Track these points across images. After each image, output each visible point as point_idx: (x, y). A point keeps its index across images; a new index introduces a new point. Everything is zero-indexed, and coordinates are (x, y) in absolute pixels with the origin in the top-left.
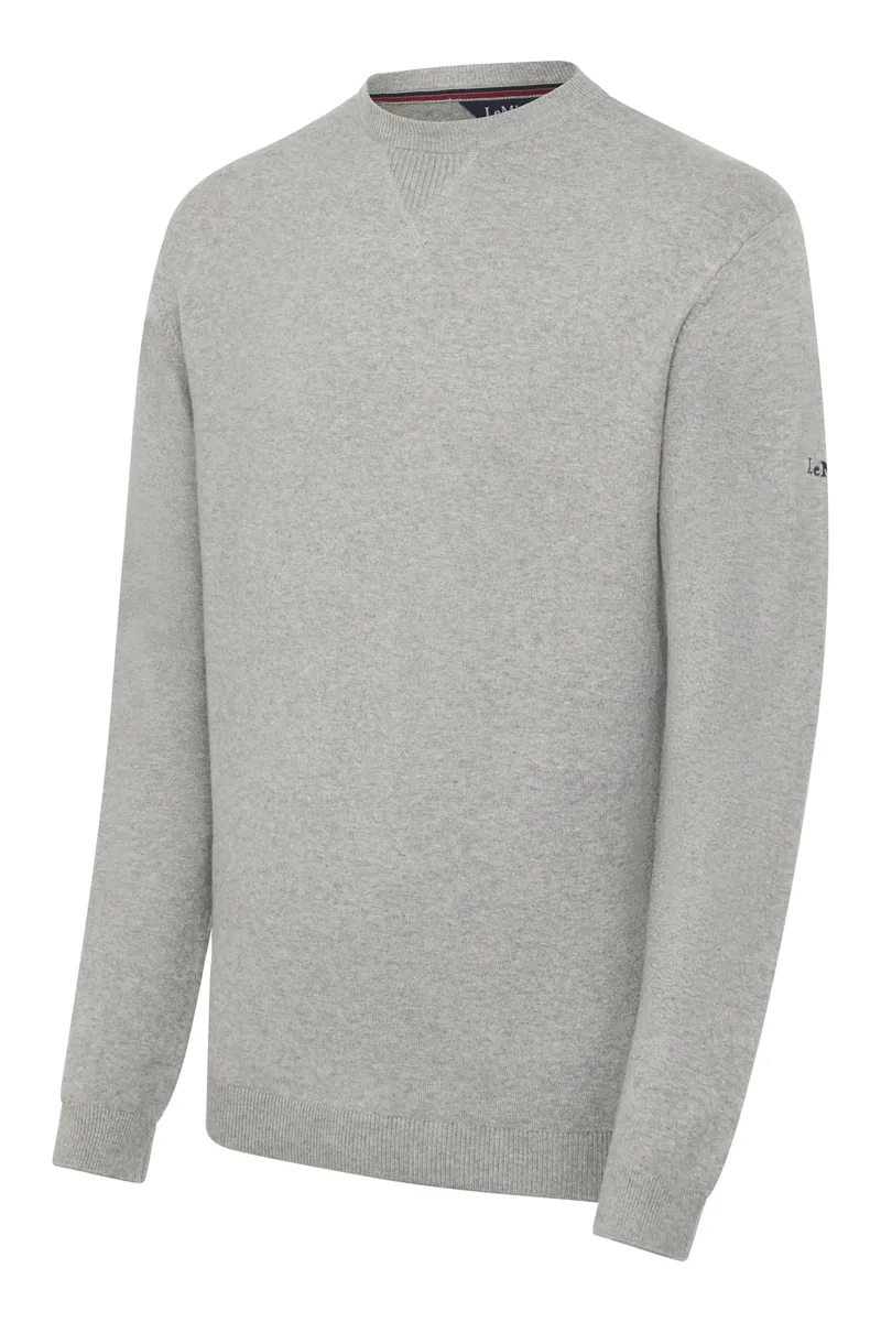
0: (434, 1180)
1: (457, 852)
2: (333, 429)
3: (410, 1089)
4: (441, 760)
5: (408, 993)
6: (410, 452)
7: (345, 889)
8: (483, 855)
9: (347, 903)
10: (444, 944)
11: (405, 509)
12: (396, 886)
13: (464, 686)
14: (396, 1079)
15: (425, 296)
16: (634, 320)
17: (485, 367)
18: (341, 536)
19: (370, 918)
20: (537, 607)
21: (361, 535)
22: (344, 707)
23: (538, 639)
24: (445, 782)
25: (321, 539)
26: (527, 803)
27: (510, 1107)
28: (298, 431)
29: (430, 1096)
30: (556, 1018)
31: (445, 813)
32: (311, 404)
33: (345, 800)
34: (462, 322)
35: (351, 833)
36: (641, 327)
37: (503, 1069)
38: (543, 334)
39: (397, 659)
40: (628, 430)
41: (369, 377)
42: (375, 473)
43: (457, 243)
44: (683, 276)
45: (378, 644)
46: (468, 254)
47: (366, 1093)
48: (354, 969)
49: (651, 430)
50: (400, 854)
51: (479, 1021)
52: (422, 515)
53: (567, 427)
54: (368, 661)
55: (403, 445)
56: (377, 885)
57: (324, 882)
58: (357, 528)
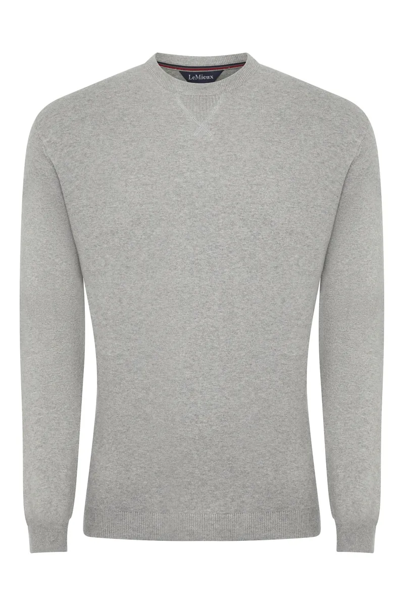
0: (246, 538)
1: (253, 395)
3: (233, 500)
4: (244, 356)
5: (231, 459)
6: (222, 223)
7: (201, 417)
8: (263, 395)
9: (202, 422)
10: (248, 435)
11: (221, 248)
12: (226, 413)
13: (253, 322)
14: (226, 497)
15: (222, 157)
16: (324, 163)
17: (257, 185)
18: (188, 261)
19: (214, 428)
20: (283, 287)
21: (198, 261)
22: (194, 337)
23: (284, 301)
24: (246, 365)
26: (281, 371)
27: (279, 502)
29: (243, 502)
30: (294, 461)
31: (247, 379)
33: (197, 377)
34: (242, 166)
35: (201, 392)
36: (327, 166)
37: (275, 486)
38: (280, 170)
39: (221, 314)
40: (322, 209)
42: (204, 233)
43: (230, 133)
44: (346, 145)
45: (210, 308)
46: (237, 137)
47: (211, 505)
48: (205, 451)
49: (334, 209)
50: (227, 399)
51: (264, 467)
52: (231, 250)
53: (295, 209)
54: (205, 316)
55: (219, 220)
56: (216, 413)
57: (190, 414)
58: (196, 258)
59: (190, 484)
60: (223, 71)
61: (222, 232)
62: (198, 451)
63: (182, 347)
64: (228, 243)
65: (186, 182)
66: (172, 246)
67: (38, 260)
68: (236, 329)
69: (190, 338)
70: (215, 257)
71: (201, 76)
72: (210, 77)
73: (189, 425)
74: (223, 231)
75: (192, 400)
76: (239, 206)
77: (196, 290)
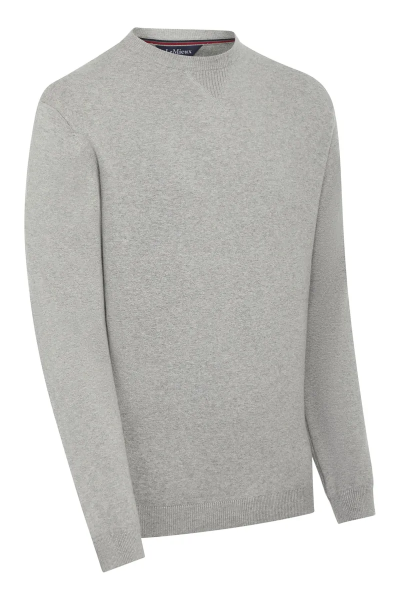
2: (211, 194)
6: (246, 201)
7: (239, 400)
9: (239, 406)
11: (247, 227)
16: (311, 137)
18: (219, 242)
19: (249, 410)
21: (228, 241)
25: (210, 245)
28: (196, 197)
32: (200, 184)
33: (233, 360)
35: (238, 374)
39: (251, 293)
41: (225, 169)
45: (241, 288)
48: (242, 435)
50: (259, 379)
52: (254, 228)
54: (237, 296)
55: (243, 199)
56: (252, 395)
57: (229, 399)
58: (226, 238)
59: (228, 469)
60: (202, 46)
61: (246, 211)
62: (236, 435)
63: (220, 330)
64: (252, 221)
65: (213, 160)
66: (205, 227)
67: (66, 247)
68: (263, 307)
69: (226, 320)
70: (242, 237)
71: (179, 51)
72: (188, 52)
73: (228, 410)
74: (247, 209)
75: (231, 384)
76: (258, 183)
77: (228, 271)
